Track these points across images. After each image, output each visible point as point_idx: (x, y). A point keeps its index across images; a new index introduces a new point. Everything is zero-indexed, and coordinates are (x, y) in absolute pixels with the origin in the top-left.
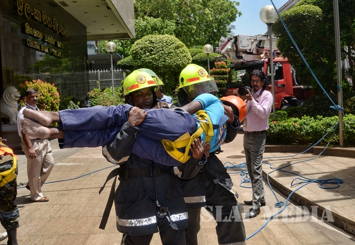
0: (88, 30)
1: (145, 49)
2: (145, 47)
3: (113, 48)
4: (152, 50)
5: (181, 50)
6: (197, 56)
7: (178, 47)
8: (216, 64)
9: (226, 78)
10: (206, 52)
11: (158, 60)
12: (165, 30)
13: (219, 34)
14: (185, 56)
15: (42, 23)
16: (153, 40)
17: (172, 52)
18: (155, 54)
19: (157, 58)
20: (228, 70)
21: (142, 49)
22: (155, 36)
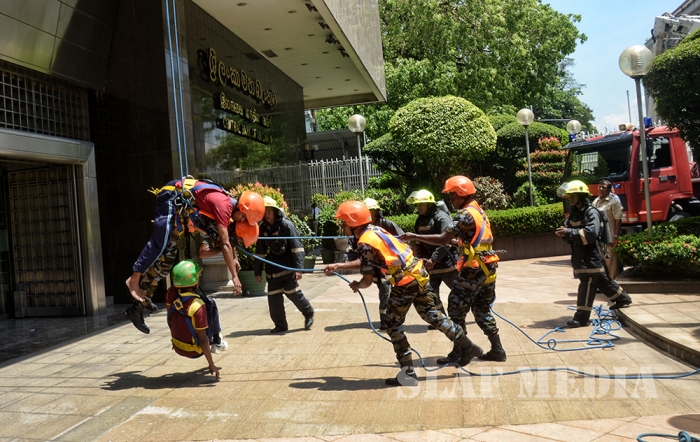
0: (306, 92)
1: (414, 124)
2: (414, 121)
3: (361, 125)
4: (426, 125)
5: (478, 122)
6: (504, 129)
7: (471, 118)
8: (540, 142)
9: (560, 169)
10: (522, 123)
11: (437, 142)
12: (438, 80)
13: (540, 80)
14: (485, 132)
15: (241, 89)
16: (428, 106)
17: (461, 127)
18: (431, 131)
19: (435, 138)
20: (563, 153)
21: (408, 123)
22: (430, 100)
